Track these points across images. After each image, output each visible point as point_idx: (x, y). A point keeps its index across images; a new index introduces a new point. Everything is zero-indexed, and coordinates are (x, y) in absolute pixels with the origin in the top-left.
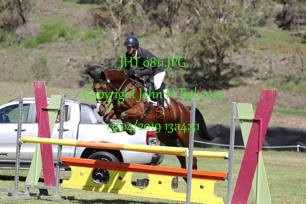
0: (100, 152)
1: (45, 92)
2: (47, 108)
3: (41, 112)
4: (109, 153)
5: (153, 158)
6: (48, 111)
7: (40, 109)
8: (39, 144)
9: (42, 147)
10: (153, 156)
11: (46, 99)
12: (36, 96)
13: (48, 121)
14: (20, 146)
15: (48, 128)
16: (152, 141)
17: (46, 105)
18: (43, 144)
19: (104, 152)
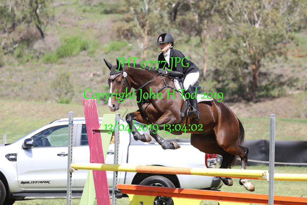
0: (154, 176)
1: (96, 111)
2: (99, 129)
3: (93, 134)
4: (164, 177)
5: (213, 181)
6: (100, 132)
7: (92, 131)
8: (91, 171)
9: (95, 173)
10: (213, 179)
11: (97, 118)
12: (86, 116)
13: (101, 143)
14: (71, 173)
15: (101, 151)
16: (212, 162)
17: (98, 125)
18: (95, 170)
19: (158, 176)
